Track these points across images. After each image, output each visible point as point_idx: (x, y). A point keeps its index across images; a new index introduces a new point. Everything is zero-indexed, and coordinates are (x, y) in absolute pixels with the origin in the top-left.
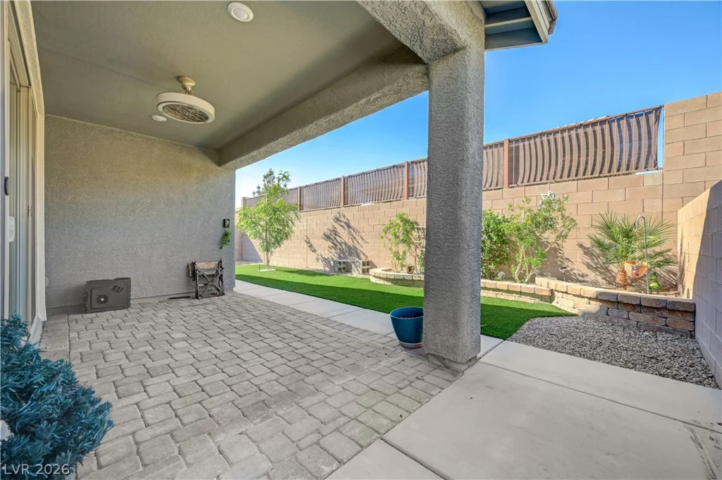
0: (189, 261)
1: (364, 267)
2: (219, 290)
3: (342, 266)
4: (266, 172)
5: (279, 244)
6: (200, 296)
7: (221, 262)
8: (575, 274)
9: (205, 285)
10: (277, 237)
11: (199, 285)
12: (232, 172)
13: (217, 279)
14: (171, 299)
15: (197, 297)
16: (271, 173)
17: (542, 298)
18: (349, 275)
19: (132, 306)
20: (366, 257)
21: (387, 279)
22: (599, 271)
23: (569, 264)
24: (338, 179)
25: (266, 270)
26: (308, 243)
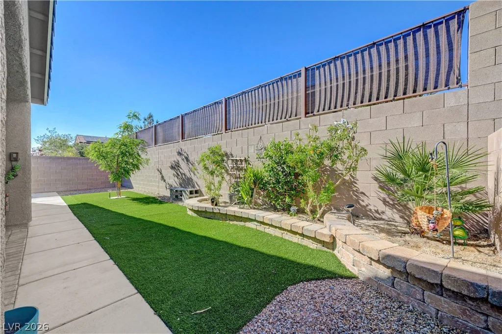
1: (192, 195)
3: (179, 193)
8: (371, 210)
17: (323, 243)
22: (396, 208)
23: (365, 198)
25: (116, 197)
26: (161, 173)
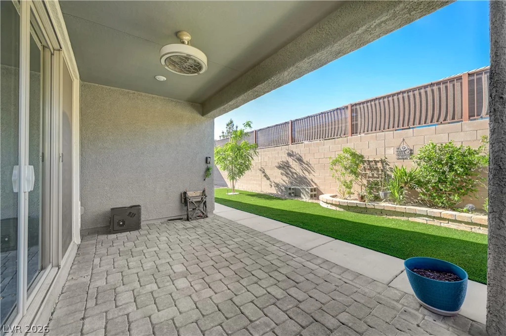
0: (182, 191)
1: (312, 193)
2: (203, 214)
3: (291, 191)
4: (228, 121)
5: (241, 174)
6: (190, 218)
7: (204, 191)
9: (193, 209)
10: (240, 167)
11: (189, 210)
12: (212, 120)
13: (202, 205)
14: (169, 220)
15: (188, 219)
16: (231, 122)
18: (300, 199)
19: (142, 228)
20: (316, 184)
21: (340, 206)
24: (286, 123)
25: (232, 194)
26: (264, 172)
